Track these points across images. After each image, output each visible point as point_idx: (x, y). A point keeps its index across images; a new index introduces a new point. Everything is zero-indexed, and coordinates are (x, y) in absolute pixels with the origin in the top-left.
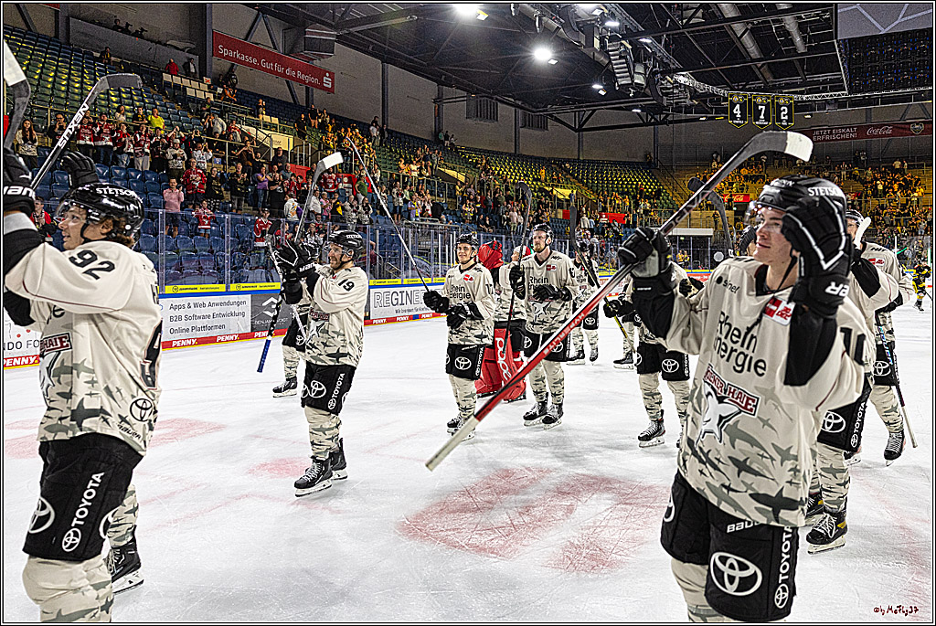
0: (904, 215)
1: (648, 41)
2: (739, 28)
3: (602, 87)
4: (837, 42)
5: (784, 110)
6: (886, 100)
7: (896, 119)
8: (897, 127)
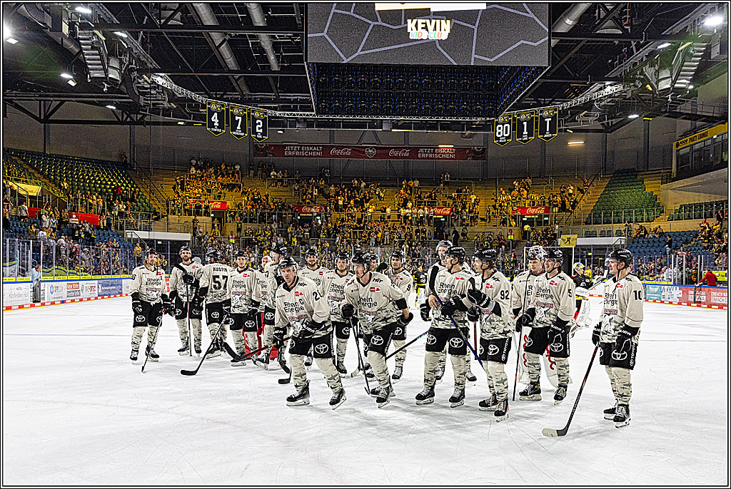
1: (124, 35)
2: (217, 37)
3: (72, 77)
4: (307, 64)
5: (259, 124)
6: (347, 125)
7: (354, 143)
8: (354, 150)
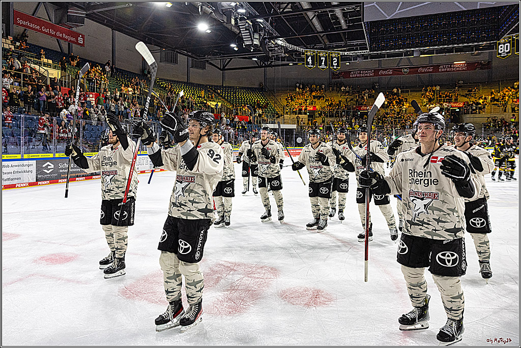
0: (399, 118)
1: (261, 21)
2: (311, 14)
3: (236, 46)
4: (364, 23)
5: (335, 60)
6: (389, 55)
7: (395, 66)
8: (395, 71)
